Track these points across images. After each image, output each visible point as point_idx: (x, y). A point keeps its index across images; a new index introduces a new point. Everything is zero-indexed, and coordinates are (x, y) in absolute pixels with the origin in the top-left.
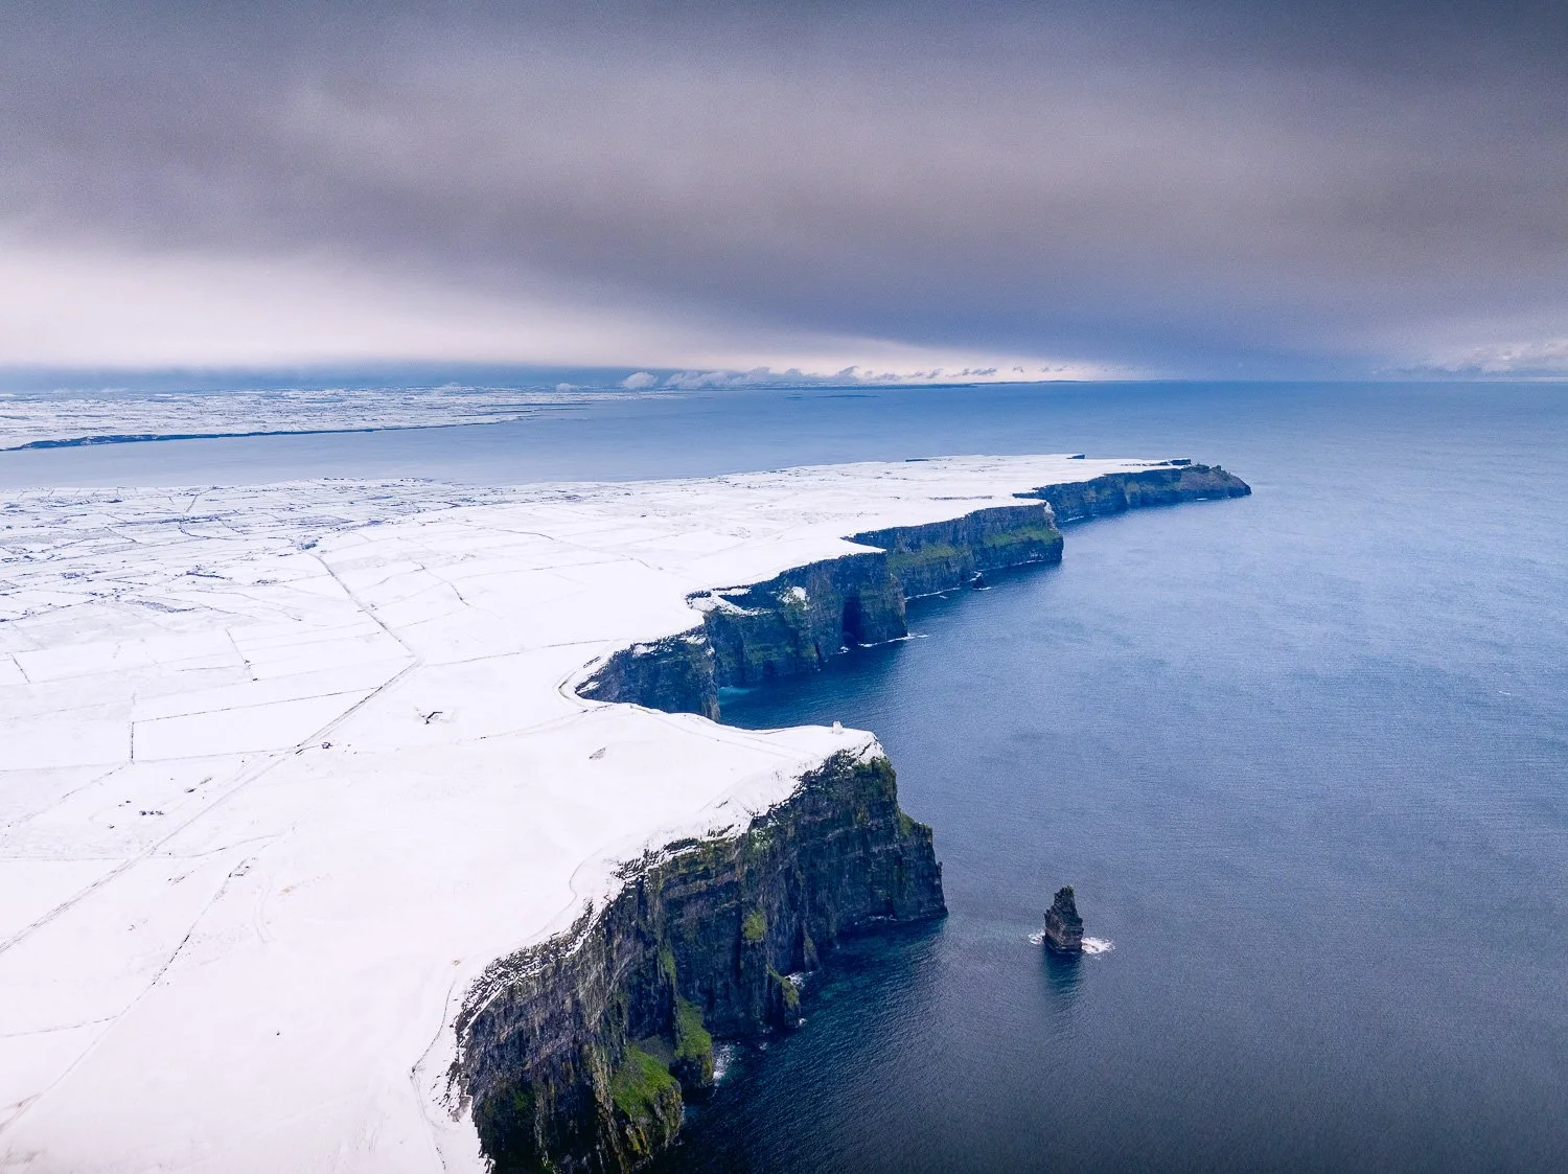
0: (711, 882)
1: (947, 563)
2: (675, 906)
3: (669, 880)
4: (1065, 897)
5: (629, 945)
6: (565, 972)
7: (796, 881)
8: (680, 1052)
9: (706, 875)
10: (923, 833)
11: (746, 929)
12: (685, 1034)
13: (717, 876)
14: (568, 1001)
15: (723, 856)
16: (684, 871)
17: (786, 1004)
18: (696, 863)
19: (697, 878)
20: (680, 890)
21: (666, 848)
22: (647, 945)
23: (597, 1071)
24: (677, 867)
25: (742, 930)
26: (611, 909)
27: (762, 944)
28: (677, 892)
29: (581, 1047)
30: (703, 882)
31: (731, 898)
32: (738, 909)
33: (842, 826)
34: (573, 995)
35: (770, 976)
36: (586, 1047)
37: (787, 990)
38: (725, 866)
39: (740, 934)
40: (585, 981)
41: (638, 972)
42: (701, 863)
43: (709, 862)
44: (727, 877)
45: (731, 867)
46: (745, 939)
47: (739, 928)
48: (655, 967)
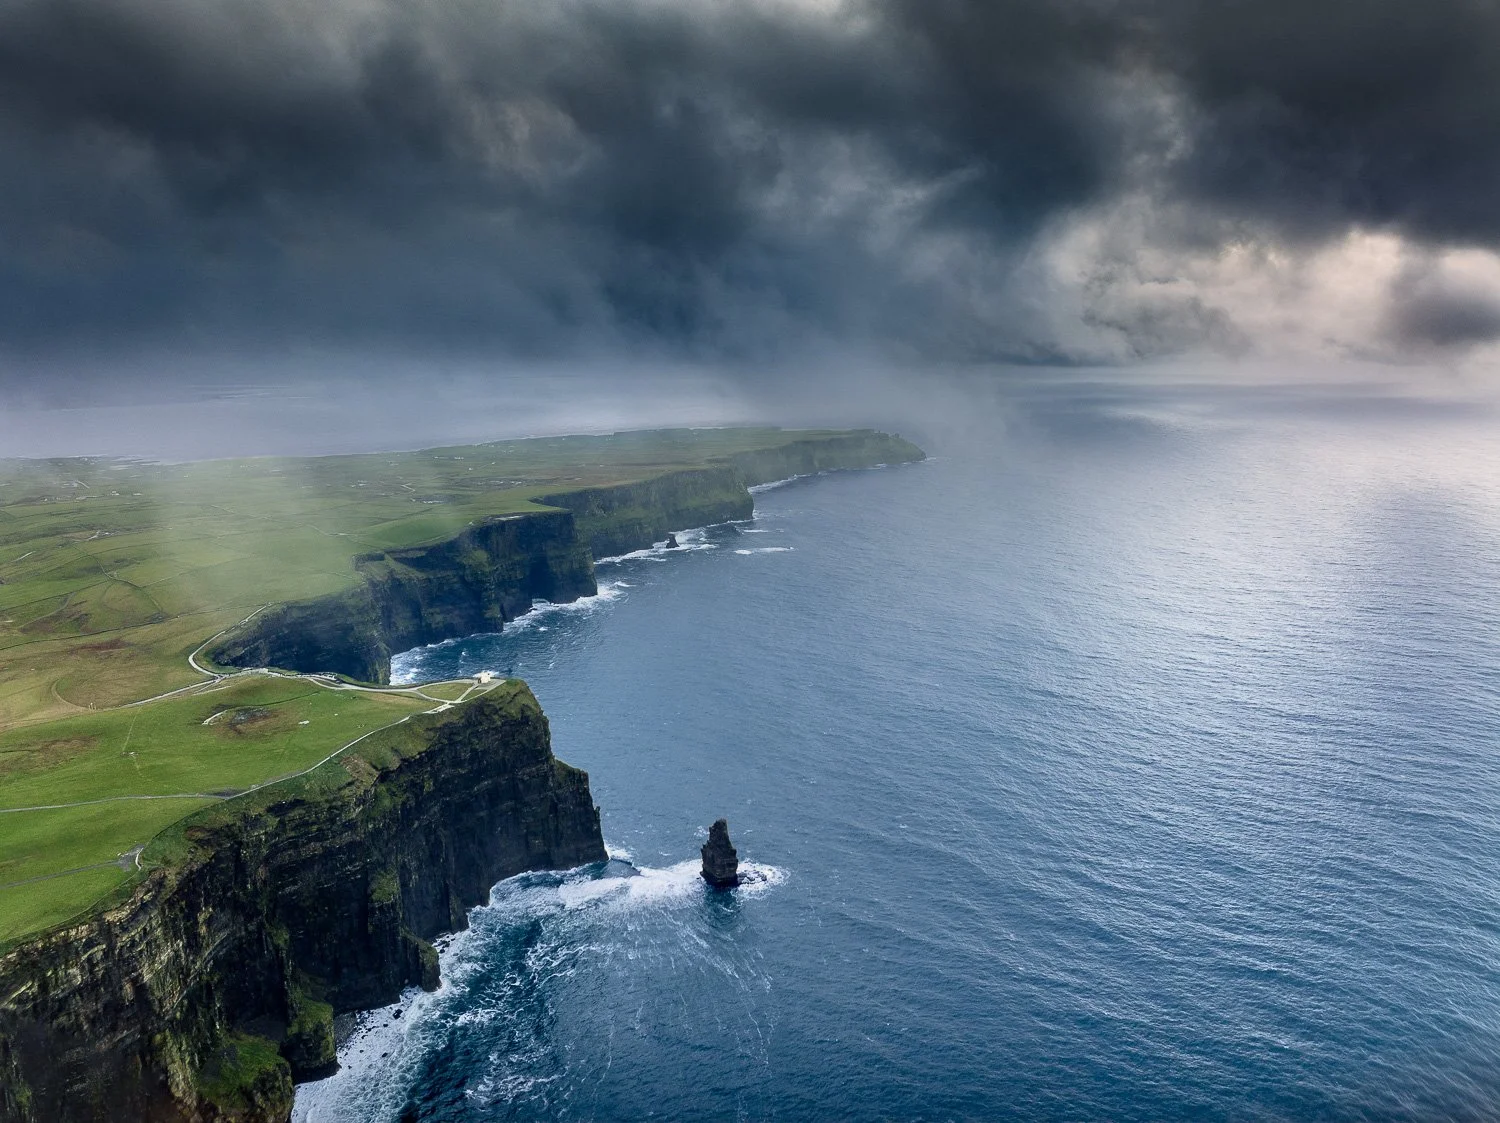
0: (327, 843)
1: (640, 524)
2: (282, 873)
3: (275, 845)
4: (719, 830)
5: (224, 918)
6: (120, 954)
7: (437, 839)
8: (294, 1029)
9: (320, 837)
10: (579, 779)
11: (373, 892)
12: (300, 1009)
13: (334, 837)
14: (128, 988)
15: (339, 815)
16: (293, 834)
17: (423, 965)
18: (307, 824)
19: (310, 840)
20: (290, 855)
21: (270, 810)
22: (249, 918)
23: (173, 1062)
24: (285, 831)
25: (369, 892)
26: (193, 880)
27: (393, 906)
28: (286, 857)
29: (151, 1039)
30: (318, 844)
31: (355, 860)
32: (365, 871)
33: (491, 777)
34: (135, 982)
35: (405, 939)
36: (158, 1037)
37: (424, 952)
38: (344, 825)
39: (367, 897)
40: (154, 963)
41: (240, 948)
42: (314, 823)
43: (324, 822)
44: (347, 837)
45: (350, 826)
46: (372, 901)
47: (366, 890)
48: (259, 940)
